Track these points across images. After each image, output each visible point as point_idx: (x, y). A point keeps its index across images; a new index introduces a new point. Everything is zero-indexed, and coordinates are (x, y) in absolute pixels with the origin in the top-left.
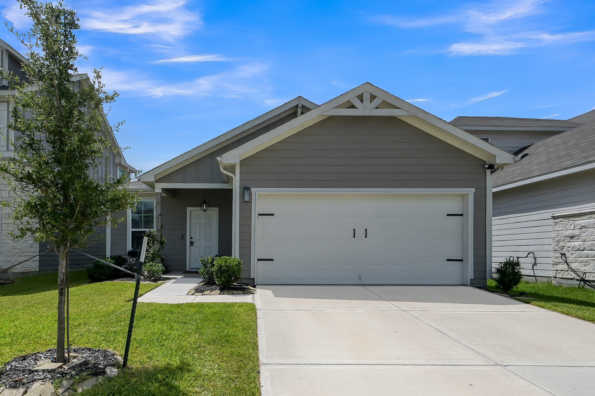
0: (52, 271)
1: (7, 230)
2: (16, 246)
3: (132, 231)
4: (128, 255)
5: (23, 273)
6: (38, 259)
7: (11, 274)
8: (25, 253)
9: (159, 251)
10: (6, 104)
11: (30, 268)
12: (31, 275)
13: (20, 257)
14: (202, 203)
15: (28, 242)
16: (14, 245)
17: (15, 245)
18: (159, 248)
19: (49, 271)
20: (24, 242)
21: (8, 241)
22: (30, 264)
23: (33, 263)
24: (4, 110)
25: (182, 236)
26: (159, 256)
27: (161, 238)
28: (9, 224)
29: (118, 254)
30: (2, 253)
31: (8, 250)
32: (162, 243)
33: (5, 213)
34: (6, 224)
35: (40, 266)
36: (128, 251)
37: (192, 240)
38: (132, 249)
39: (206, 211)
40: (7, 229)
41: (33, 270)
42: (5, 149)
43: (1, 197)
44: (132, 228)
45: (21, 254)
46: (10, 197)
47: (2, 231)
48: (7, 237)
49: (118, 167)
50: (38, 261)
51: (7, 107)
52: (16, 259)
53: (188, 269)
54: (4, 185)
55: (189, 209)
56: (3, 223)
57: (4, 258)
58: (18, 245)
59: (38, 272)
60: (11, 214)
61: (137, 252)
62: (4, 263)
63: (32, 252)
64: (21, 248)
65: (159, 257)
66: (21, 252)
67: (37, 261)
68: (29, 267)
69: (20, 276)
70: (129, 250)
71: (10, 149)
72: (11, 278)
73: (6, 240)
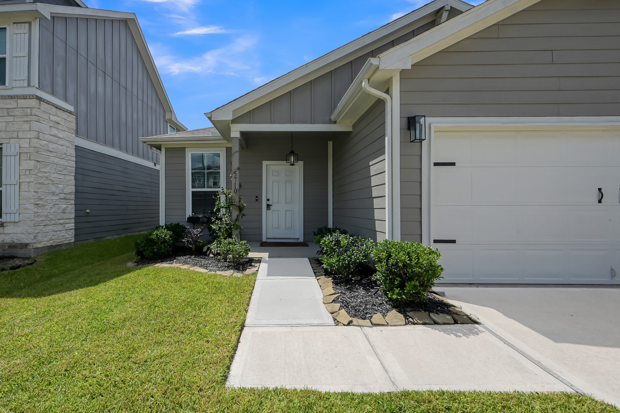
0: (93, 240)
1: (27, 192)
2: (40, 213)
3: (192, 192)
4: (188, 222)
5: (52, 247)
6: (74, 227)
7: (32, 250)
8: (55, 220)
9: (237, 220)
10: (27, 25)
11: (62, 240)
12: (64, 248)
13: (46, 226)
14: (288, 155)
15: (58, 206)
16: (36, 211)
17: (40, 211)
18: (238, 216)
19: (89, 241)
20: (52, 207)
21: (28, 206)
22: (63, 234)
23: (66, 232)
24: (24, 33)
25: (257, 197)
26: (238, 227)
27: (240, 201)
28: (30, 183)
29: (175, 220)
30: (21, 222)
31: (28, 218)
32: (241, 209)
33: (24, 168)
34: (26, 183)
35: (76, 235)
36: (187, 216)
37: (269, 203)
38: (192, 214)
39: (294, 165)
40: (27, 190)
41: (66, 242)
42: (26, 85)
43: (20, 147)
44: (192, 188)
45: (48, 223)
46: (31, 147)
47: (20, 193)
48: (28, 200)
49: (168, 124)
50: (74, 230)
51: (28, 29)
52: (41, 230)
53: (264, 240)
54: (23, 132)
55: (265, 163)
56: (22, 182)
57: (23, 228)
58: (43, 210)
59: (73, 244)
60: (32, 170)
61: (200, 218)
62: (23, 236)
63: (64, 218)
64: (48, 214)
65: (237, 229)
66: (49, 219)
67: (71, 229)
68: (60, 238)
69: (47, 251)
70: (190, 215)
71: (32, 84)
72: (33, 256)
73: (26, 205)
